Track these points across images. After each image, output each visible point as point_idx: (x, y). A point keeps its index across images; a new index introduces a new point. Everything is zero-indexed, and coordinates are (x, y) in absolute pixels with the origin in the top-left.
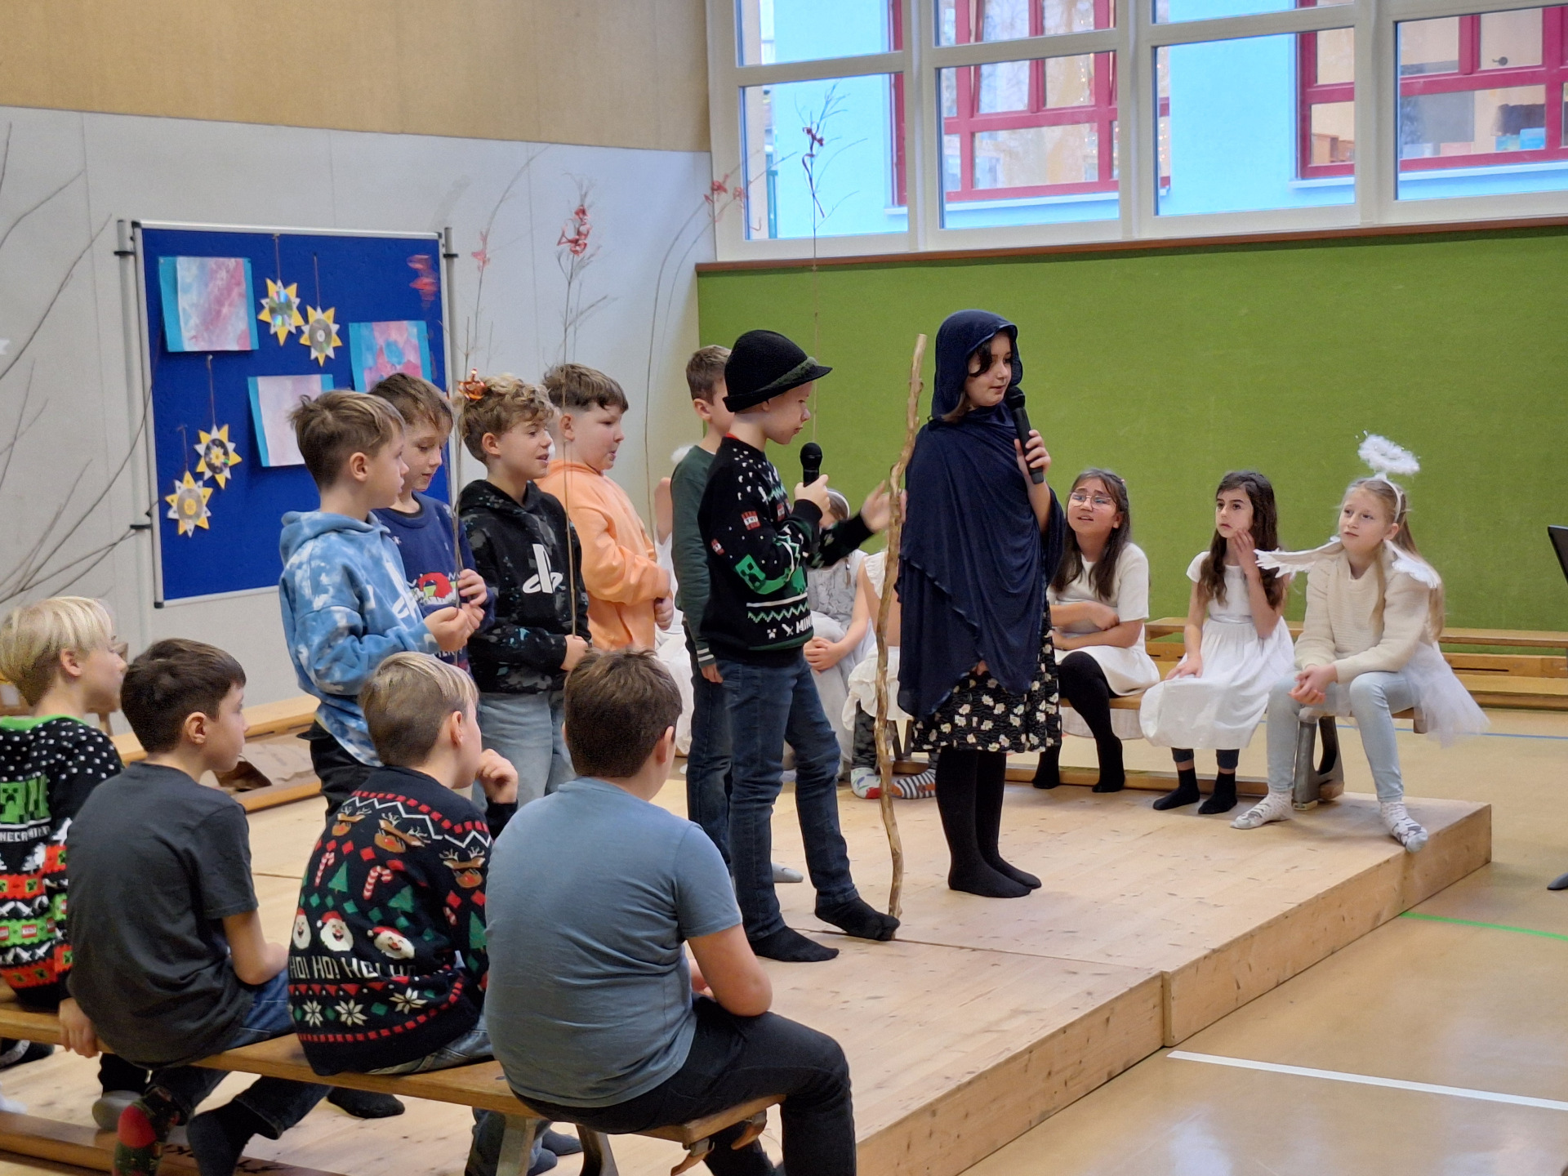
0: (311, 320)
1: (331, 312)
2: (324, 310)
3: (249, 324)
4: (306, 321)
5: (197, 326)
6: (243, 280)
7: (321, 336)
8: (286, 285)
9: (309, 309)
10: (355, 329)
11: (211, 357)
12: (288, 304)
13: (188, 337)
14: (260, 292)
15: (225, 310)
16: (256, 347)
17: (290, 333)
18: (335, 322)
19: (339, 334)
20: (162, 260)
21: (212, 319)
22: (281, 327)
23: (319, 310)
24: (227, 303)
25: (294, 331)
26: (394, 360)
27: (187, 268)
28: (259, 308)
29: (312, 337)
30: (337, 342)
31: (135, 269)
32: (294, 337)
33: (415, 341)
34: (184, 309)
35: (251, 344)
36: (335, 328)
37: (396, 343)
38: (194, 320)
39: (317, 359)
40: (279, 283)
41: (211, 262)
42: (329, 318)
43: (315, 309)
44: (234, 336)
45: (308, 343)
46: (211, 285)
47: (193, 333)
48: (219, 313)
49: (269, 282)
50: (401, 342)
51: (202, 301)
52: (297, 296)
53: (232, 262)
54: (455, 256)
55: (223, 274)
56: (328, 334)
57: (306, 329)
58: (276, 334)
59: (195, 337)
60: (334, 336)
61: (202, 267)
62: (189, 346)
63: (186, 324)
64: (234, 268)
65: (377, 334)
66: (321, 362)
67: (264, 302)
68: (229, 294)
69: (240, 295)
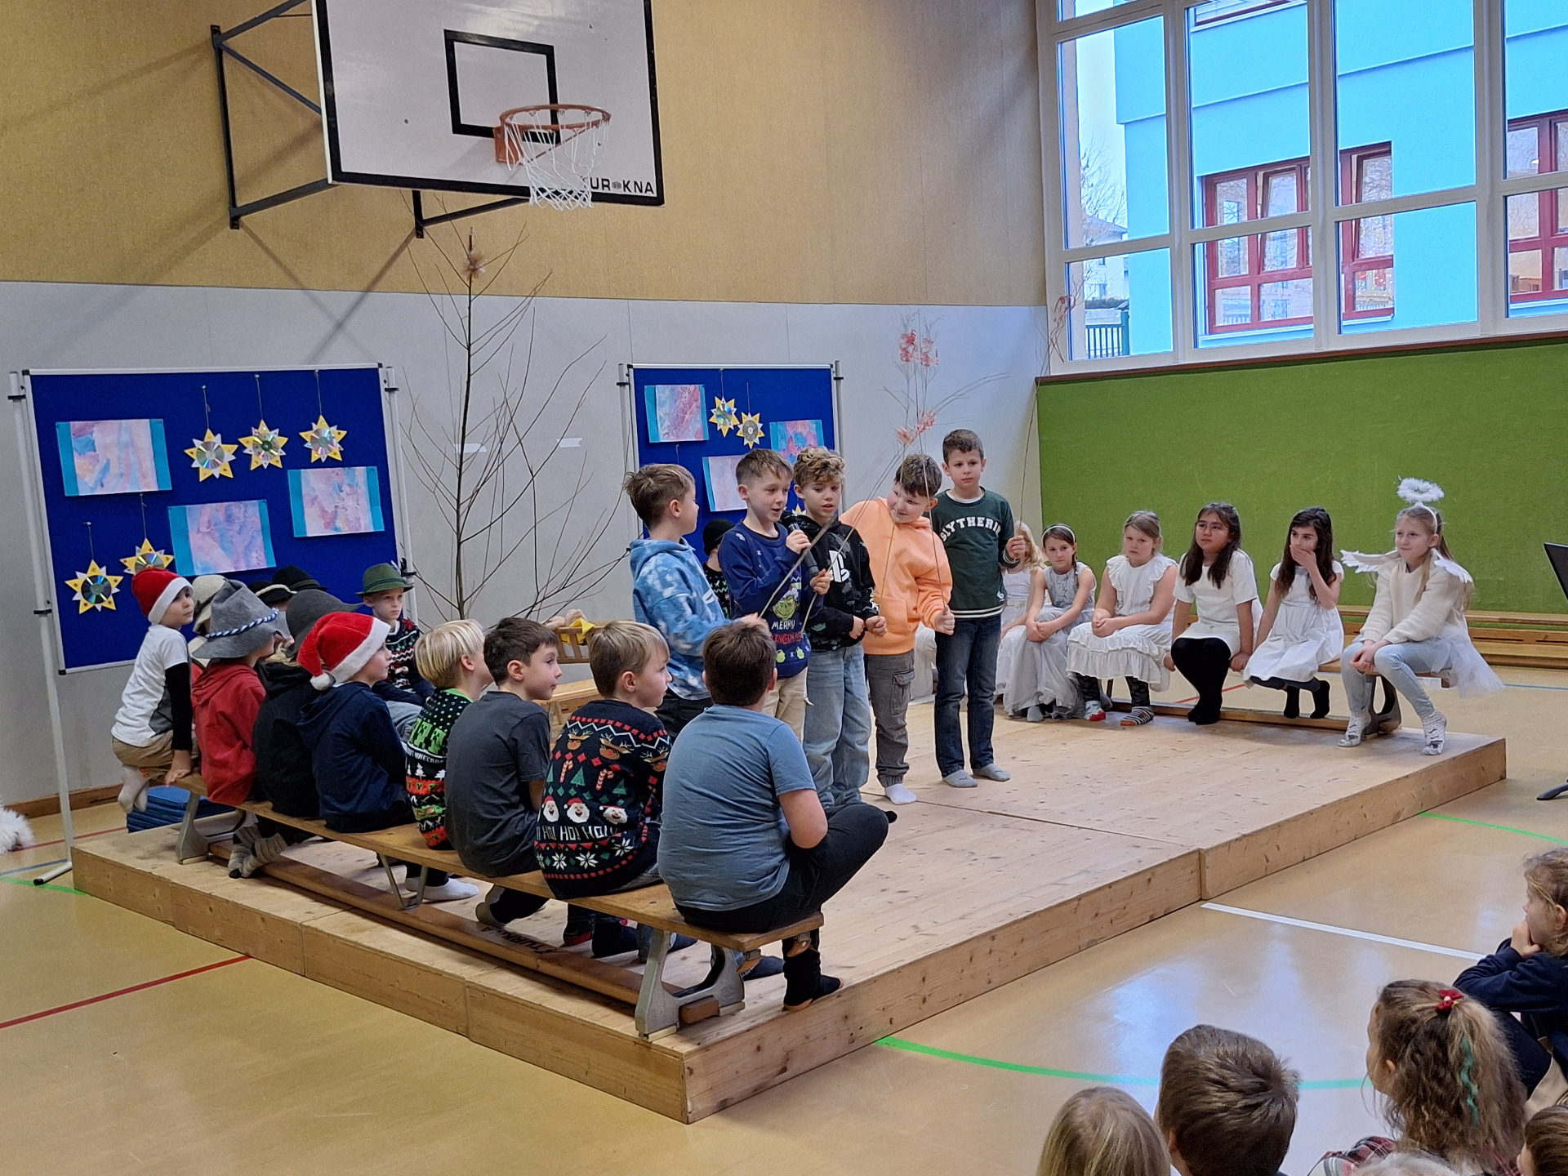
0: (744, 421)
1: (758, 415)
2: (752, 416)
3: (703, 427)
4: (741, 422)
5: (669, 426)
6: (699, 398)
7: (751, 431)
8: (727, 402)
9: (743, 414)
10: (772, 425)
11: (678, 446)
12: (730, 412)
13: (663, 434)
14: (710, 405)
15: (687, 416)
16: (708, 439)
17: (730, 429)
18: (760, 422)
19: (762, 429)
20: (646, 387)
21: (678, 422)
22: (724, 426)
23: (749, 415)
24: (688, 412)
25: (733, 428)
26: (800, 444)
27: (662, 392)
28: (710, 415)
29: (745, 430)
30: (763, 435)
31: (629, 393)
32: (733, 432)
33: (814, 432)
34: (660, 416)
35: (704, 436)
36: (760, 426)
37: (801, 433)
38: (667, 423)
39: (748, 444)
40: (723, 399)
41: (679, 387)
42: (756, 419)
43: (747, 415)
44: (694, 431)
45: (742, 435)
46: (678, 402)
47: (666, 431)
48: (684, 417)
49: (716, 399)
50: (805, 434)
51: (672, 411)
52: (735, 407)
53: (692, 387)
54: (842, 378)
55: (687, 394)
56: (756, 430)
57: (741, 426)
58: (721, 430)
59: (668, 433)
60: (760, 431)
61: (673, 390)
62: (663, 440)
63: (662, 426)
64: (695, 391)
65: (788, 428)
66: (751, 447)
67: (713, 411)
68: (690, 407)
69: (697, 407)
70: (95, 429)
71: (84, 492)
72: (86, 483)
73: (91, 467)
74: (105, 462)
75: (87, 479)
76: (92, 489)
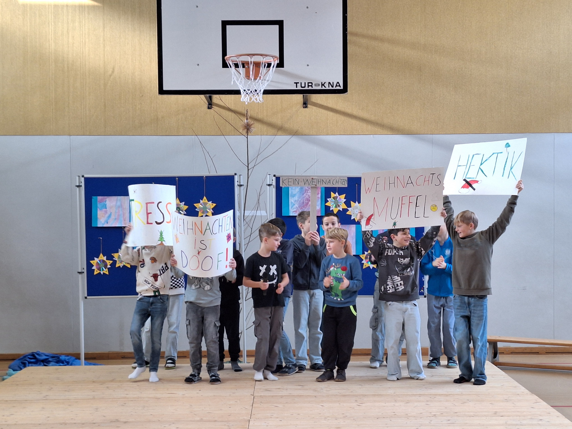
70: (107, 200)
71: (99, 225)
72: (101, 222)
73: (104, 215)
74: (109, 213)
75: (101, 220)
76: (103, 224)
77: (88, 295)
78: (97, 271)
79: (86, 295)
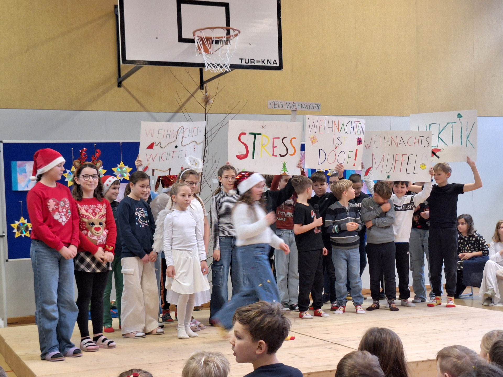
72: (21, 186)
73: (24, 179)
76: (24, 188)
77: (10, 258)
78: (18, 234)
79: (7, 258)
